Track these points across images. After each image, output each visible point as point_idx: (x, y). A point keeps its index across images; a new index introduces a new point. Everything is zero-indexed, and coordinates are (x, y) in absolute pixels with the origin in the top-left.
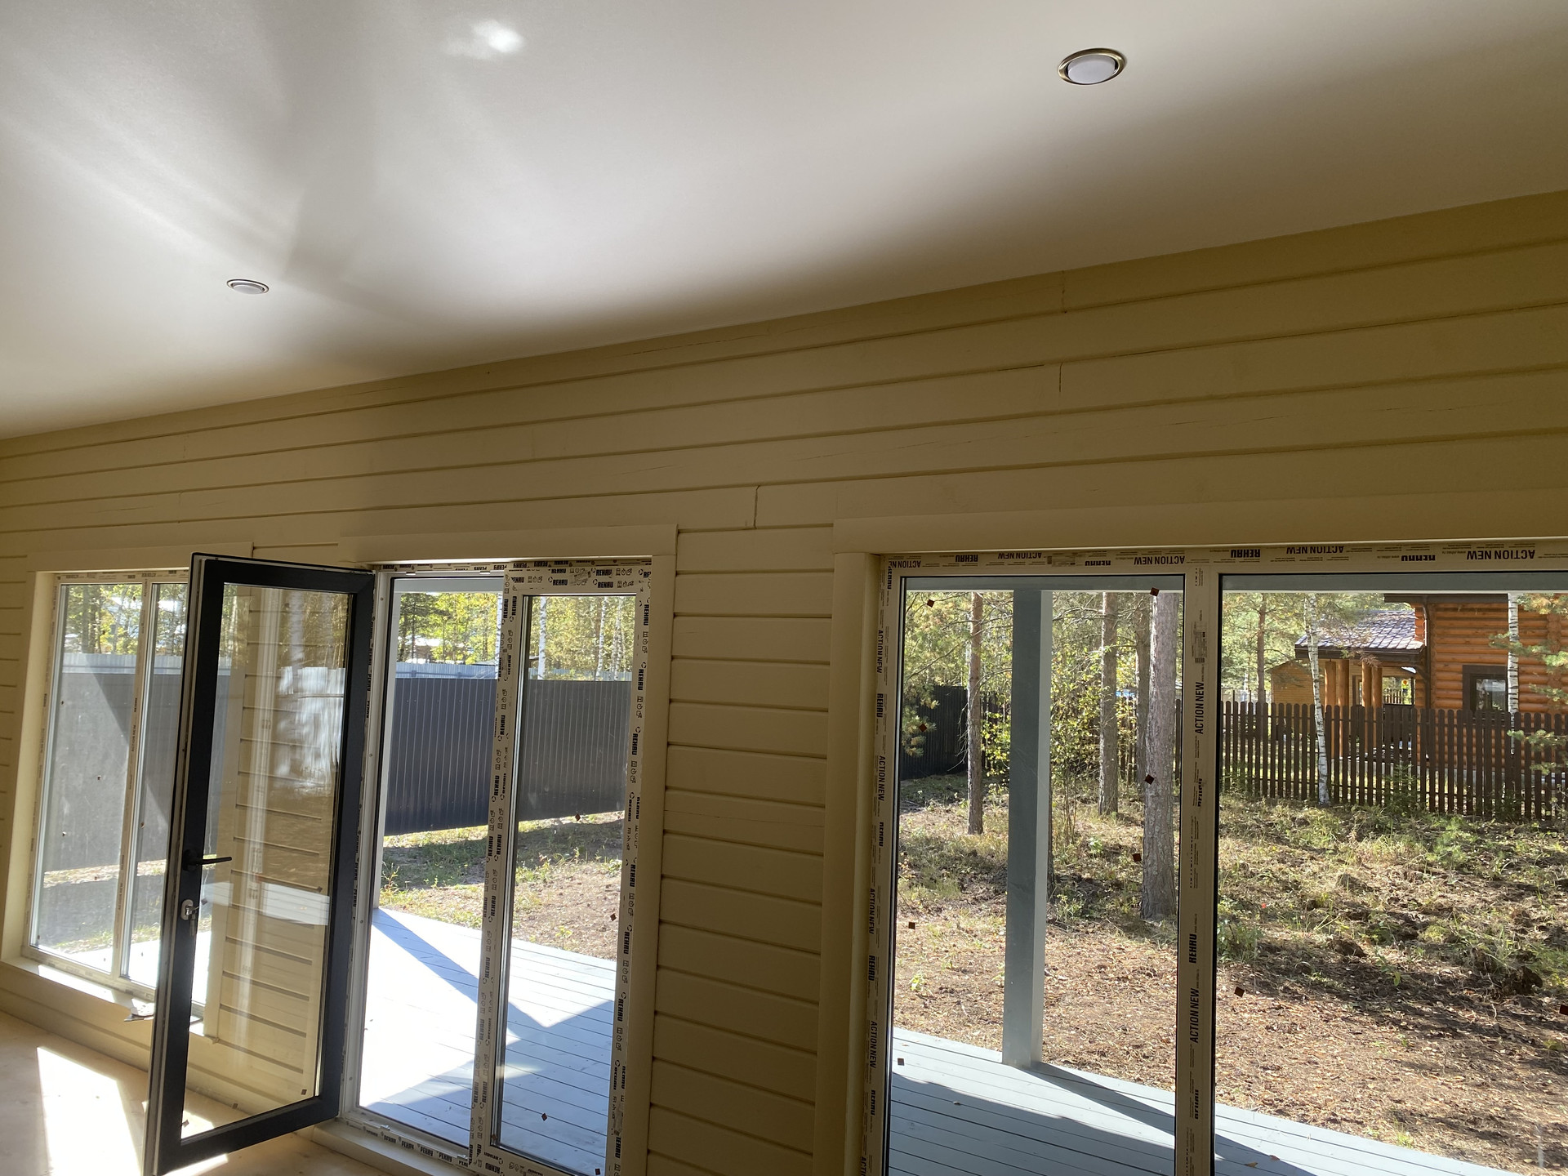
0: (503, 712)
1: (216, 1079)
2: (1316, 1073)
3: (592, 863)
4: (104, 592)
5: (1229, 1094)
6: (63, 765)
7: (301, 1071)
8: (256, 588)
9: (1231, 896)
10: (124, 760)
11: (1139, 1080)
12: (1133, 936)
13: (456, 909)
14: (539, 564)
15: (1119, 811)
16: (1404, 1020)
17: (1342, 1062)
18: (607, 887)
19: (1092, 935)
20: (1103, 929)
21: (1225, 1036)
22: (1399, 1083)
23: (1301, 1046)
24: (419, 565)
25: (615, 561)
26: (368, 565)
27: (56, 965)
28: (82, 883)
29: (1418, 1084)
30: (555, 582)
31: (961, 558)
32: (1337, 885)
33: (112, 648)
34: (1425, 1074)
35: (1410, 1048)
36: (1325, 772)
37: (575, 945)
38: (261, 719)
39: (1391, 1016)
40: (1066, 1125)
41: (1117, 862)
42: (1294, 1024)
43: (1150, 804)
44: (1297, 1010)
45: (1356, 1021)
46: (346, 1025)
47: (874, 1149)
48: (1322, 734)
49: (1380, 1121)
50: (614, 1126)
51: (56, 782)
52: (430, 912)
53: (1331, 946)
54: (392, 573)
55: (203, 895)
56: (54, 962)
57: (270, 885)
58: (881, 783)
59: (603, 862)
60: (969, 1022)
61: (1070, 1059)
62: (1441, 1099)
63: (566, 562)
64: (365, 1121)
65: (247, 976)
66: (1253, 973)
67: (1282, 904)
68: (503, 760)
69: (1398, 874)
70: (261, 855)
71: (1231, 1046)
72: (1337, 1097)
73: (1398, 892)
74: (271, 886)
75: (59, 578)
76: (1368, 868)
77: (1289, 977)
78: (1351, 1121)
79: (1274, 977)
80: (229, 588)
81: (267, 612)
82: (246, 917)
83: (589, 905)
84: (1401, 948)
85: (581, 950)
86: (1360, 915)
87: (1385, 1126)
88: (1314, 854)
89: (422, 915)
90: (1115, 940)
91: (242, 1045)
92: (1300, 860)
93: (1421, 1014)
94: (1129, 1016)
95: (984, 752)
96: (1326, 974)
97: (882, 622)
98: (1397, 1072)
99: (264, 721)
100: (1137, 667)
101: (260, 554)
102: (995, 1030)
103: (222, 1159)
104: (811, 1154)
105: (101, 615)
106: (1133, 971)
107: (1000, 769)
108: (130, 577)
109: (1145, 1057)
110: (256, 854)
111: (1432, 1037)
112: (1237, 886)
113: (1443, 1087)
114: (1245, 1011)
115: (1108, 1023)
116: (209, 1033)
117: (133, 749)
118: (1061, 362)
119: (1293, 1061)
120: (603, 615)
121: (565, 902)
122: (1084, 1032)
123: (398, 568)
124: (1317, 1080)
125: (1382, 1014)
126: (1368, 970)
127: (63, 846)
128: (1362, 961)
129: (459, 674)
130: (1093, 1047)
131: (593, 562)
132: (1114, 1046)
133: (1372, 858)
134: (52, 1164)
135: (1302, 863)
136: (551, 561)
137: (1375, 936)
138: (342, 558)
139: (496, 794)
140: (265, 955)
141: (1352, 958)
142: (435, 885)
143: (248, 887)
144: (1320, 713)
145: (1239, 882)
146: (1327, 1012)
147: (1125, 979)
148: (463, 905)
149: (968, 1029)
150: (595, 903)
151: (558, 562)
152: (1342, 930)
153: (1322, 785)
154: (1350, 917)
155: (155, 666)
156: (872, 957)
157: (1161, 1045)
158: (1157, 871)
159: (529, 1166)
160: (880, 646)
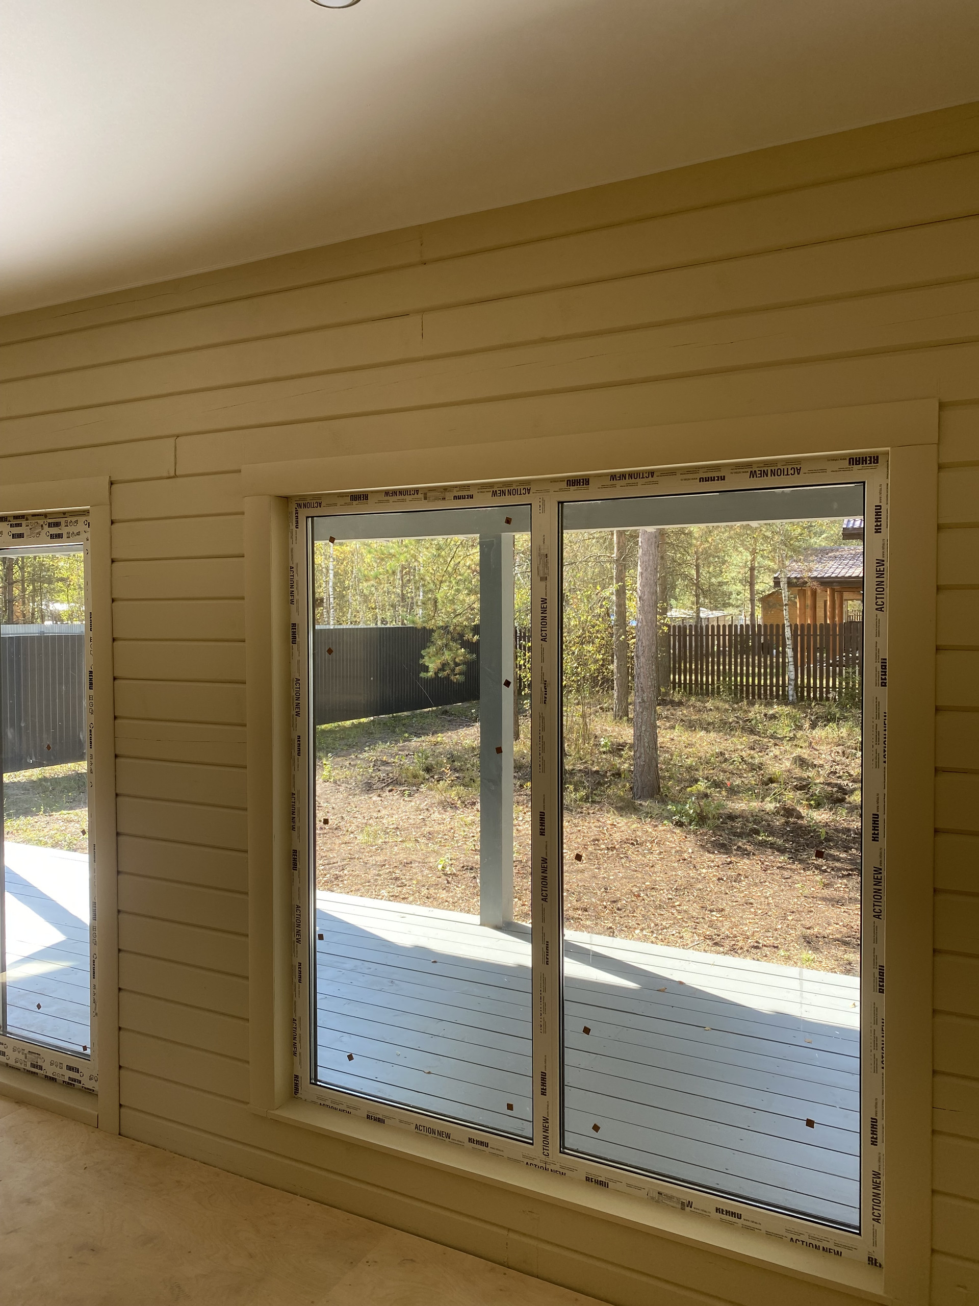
2: (750, 912)
5: (679, 933)
9: (707, 778)
12: (624, 814)
15: (630, 716)
16: (825, 865)
17: (772, 902)
19: (592, 815)
20: (601, 810)
21: (684, 888)
22: (812, 914)
23: (743, 892)
25: (64, 513)
29: (826, 913)
31: (355, 497)
32: (791, 764)
34: (833, 906)
35: (826, 886)
36: (793, 677)
39: (815, 862)
41: (621, 756)
42: (740, 875)
43: (638, 709)
44: (744, 864)
45: (788, 868)
47: (302, 1012)
48: (791, 647)
49: (792, 944)
50: (95, 1010)
53: (778, 812)
58: (297, 702)
62: (841, 924)
63: (23, 516)
66: (715, 837)
67: (746, 782)
69: (838, 753)
71: (688, 896)
72: (763, 929)
73: (837, 767)
76: (817, 750)
77: (742, 838)
78: (770, 946)
79: (730, 839)
84: (831, 809)
86: (803, 786)
87: (795, 948)
88: (777, 742)
90: (610, 818)
92: (766, 747)
93: (838, 860)
94: (612, 878)
96: (772, 834)
97: (292, 559)
98: (812, 905)
106: (620, 842)
109: (618, 909)
111: (843, 876)
112: (713, 770)
113: (845, 914)
114: (704, 868)
115: (594, 884)
118: (423, 311)
119: (734, 904)
122: (573, 893)
124: (750, 917)
125: (809, 862)
126: (804, 829)
128: (799, 822)
130: (578, 905)
131: (46, 515)
132: (596, 902)
133: (820, 741)
135: (767, 749)
136: (10, 516)
137: (812, 802)
141: (792, 820)
144: (789, 630)
145: (715, 767)
146: (767, 863)
147: (613, 848)
151: (16, 517)
152: (788, 799)
153: (790, 687)
154: (797, 789)
156: (295, 851)
157: (633, 899)
158: (644, 761)
159: (29, 1048)
160: (292, 580)
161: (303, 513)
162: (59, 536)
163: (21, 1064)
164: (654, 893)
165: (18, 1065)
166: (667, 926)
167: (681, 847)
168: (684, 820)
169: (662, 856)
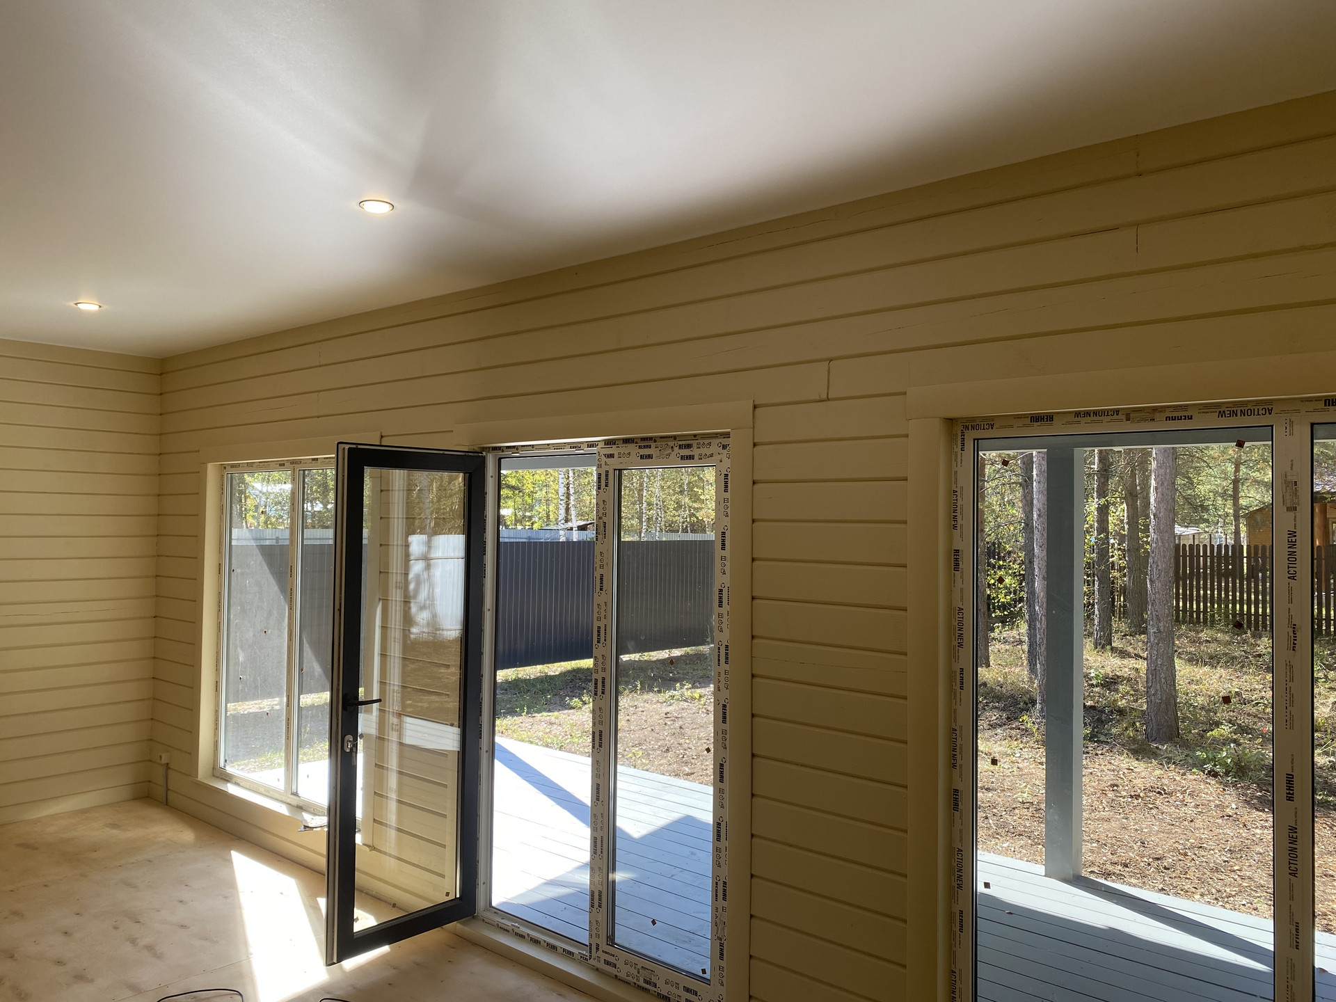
0: (601, 571)
1: (378, 882)
3: (651, 694)
4: (247, 478)
5: (1252, 904)
6: (237, 621)
7: (443, 876)
8: (385, 471)
9: (1230, 721)
10: (284, 617)
11: (1163, 889)
12: (1140, 758)
13: (544, 733)
14: (626, 441)
15: (1113, 645)
18: (666, 714)
19: (1101, 757)
20: (1111, 751)
21: (1240, 850)
24: (522, 446)
25: (695, 436)
26: (479, 447)
27: (241, 784)
28: (249, 714)
30: (642, 457)
31: (1036, 419)
32: (1331, 710)
33: (256, 524)
37: (646, 765)
38: (394, 580)
40: (1114, 936)
41: (1117, 691)
43: (1152, 640)
46: (478, 839)
47: (964, 964)
50: (717, 933)
51: (232, 635)
52: (523, 736)
53: (1333, 768)
54: (500, 454)
55: (360, 731)
56: (239, 781)
57: (408, 718)
58: (960, 632)
59: (661, 692)
60: (998, 834)
61: (1096, 869)
63: (651, 439)
64: (498, 919)
65: (393, 796)
66: (1261, 792)
68: (603, 613)
70: (399, 695)
71: (1248, 859)
74: (408, 720)
75: (225, 468)
80: (368, 471)
81: (395, 490)
82: (390, 747)
83: (652, 730)
85: (650, 768)
89: (517, 739)
90: (1124, 762)
91: (393, 853)
94: (1146, 830)
95: (989, 596)
96: (1331, 793)
97: (956, 482)
99: (397, 582)
100: (1126, 515)
101: (386, 442)
102: (1022, 842)
103: (385, 949)
104: (905, 966)
105: (246, 498)
106: (1144, 790)
107: (1005, 610)
108: (280, 465)
109: (1165, 868)
110: (395, 694)
112: (1234, 712)
114: (1257, 827)
115: (1127, 837)
116: (366, 843)
117: (291, 608)
118: (1138, 224)
120: (645, 485)
121: (632, 728)
122: (1105, 845)
123: (504, 449)
127: (240, 686)
129: (529, 538)
130: (1115, 859)
131: (675, 437)
132: (1135, 858)
134: (252, 950)
136: (637, 438)
138: (457, 442)
139: (599, 642)
140: (405, 777)
142: (525, 713)
143: (391, 722)
145: (1234, 709)
147: (1137, 797)
148: (549, 730)
149: (997, 841)
150: (657, 728)
151: (643, 439)
155: (305, 537)
156: (956, 791)
157: (1180, 858)
158: (1161, 699)
159: (642, 963)
160: (955, 504)
161: (971, 435)
162: (691, 457)
163: (633, 978)
164: (1203, 853)
165: (630, 979)
166: (1233, 893)
167: (1221, 801)
168: (1218, 769)
169: (1200, 810)
